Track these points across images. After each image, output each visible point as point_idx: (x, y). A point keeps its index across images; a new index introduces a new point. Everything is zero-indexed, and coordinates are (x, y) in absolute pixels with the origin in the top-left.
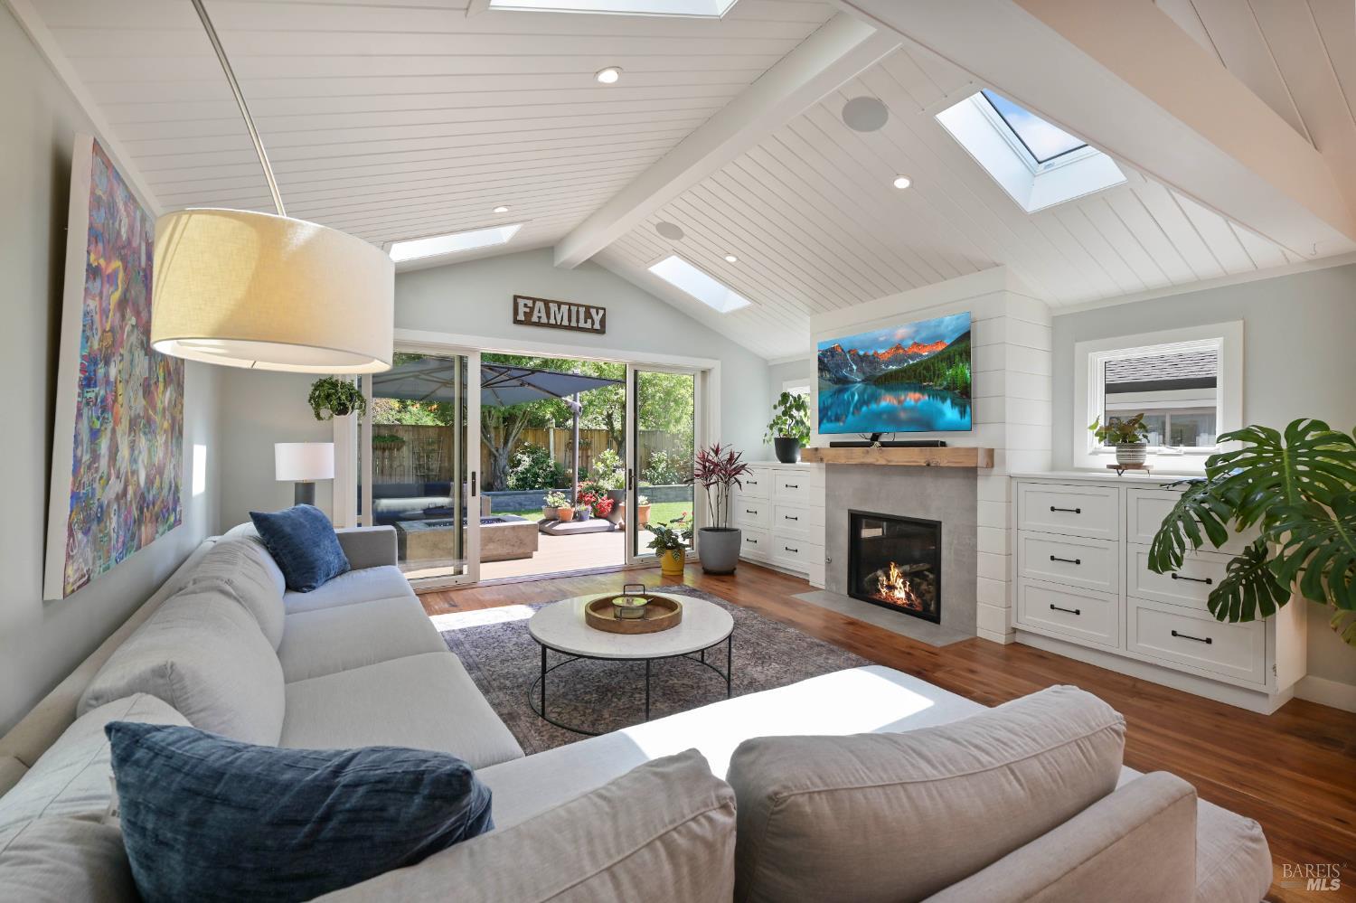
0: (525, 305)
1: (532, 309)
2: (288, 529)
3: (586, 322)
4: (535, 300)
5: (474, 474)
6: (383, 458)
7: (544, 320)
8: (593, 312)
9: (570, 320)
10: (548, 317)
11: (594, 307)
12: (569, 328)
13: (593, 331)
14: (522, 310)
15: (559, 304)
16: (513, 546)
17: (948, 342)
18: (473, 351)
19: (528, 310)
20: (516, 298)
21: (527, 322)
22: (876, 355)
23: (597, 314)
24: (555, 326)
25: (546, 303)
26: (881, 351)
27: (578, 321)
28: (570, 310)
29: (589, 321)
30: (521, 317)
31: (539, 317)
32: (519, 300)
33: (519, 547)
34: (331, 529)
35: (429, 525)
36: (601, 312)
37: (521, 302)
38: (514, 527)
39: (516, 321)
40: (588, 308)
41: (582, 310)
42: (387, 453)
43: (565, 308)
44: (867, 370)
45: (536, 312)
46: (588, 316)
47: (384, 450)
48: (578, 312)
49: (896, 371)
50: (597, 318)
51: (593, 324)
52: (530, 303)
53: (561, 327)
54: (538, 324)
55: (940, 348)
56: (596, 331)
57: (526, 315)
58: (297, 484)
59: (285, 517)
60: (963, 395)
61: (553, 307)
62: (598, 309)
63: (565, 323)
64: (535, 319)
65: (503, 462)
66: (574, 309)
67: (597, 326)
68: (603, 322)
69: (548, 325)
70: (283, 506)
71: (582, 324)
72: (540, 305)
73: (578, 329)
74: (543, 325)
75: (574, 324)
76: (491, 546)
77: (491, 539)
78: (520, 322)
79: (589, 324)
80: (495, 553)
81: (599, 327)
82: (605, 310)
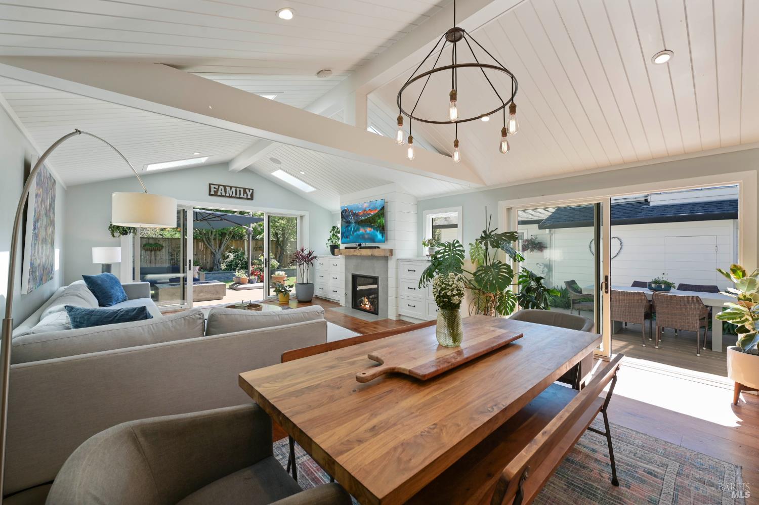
0: (214, 188)
1: (218, 190)
2: (99, 282)
3: (244, 195)
4: (219, 186)
5: (190, 261)
6: (151, 255)
7: (223, 194)
8: (247, 191)
9: (236, 194)
10: (226, 193)
11: (247, 189)
12: (236, 197)
13: (247, 199)
14: (213, 190)
15: (231, 187)
16: (213, 294)
17: (378, 209)
18: (190, 207)
19: (216, 190)
20: (210, 184)
21: (216, 195)
22: (358, 213)
23: (249, 191)
24: (229, 197)
25: (225, 187)
26: (360, 212)
27: (240, 195)
28: (236, 190)
29: (246, 195)
30: (212, 193)
31: (221, 193)
32: (211, 186)
33: (216, 294)
34: (119, 283)
35: (171, 285)
36: (251, 191)
37: (213, 187)
38: (213, 286)
39: (210, 195)
40: (245, 189)
41: (242, 190)
42: (153, 253)
43: (233, 189)
44: (356, 218)
45: (220, 190)
46: (245, 192)
47: (151, 251)
48: (240, 191)
49: (365, 220)
50: (249, 194)
52: (217, 187)
53: (232, 197)
54: (221, 196)
55: (376, 212)
56: (249, 199)
57: (215, 191)
58: (103, 265)
59: (98, 277)
60: (383, 229)
61: (228, 189)
62: (249, 189)
63: (234, 195)
64: (219, 194)
65: (218, 256)
66: (238, 189)
67: (249, 197)
68: (252, 195)
69: (225, 196)
70: (97, 273)
71: (242, 196)
72: (221, 187)
73: (240, 198)
74: (223, 196)
75: (238, 196)
76: (202, 294)
77: (202, 291)
78: (212, 195)
79: (245, 196)
80: (204, 297)
81: (250, 197)
82: (253, 190)
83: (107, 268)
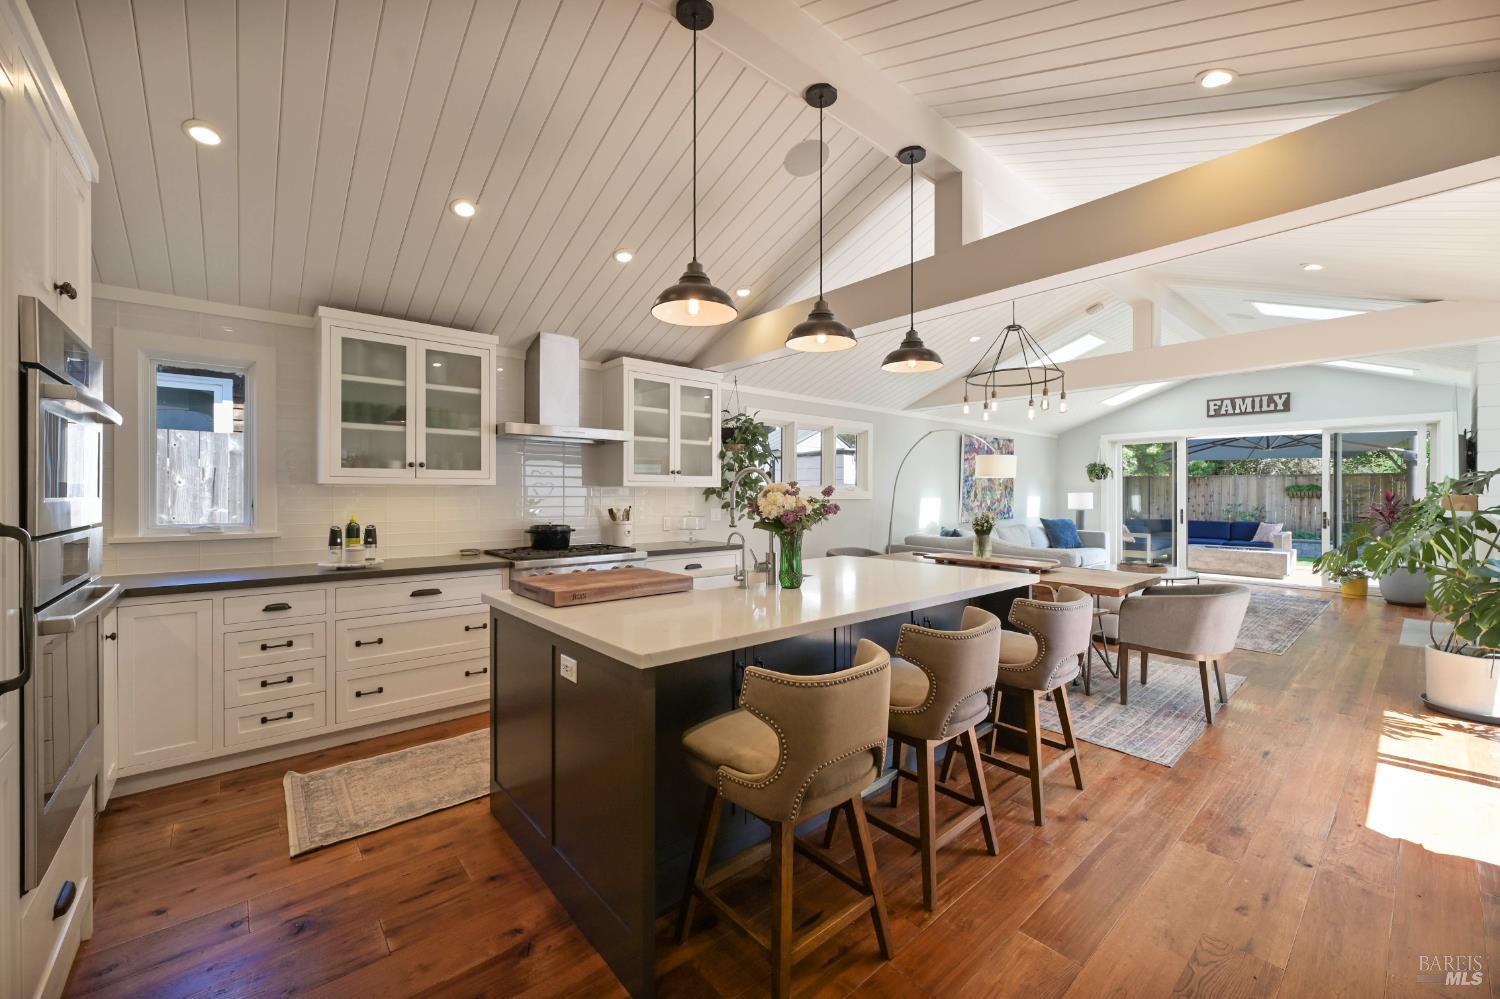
0: (1215, 405)
1: (1220, 407)
3: (1268, 406)
4: (1222, 400)
7: (1231, 411)
8: (1276, 398)
9: (1253, 407)
10: (1234, 408)
11: (1277, 394)
12: (1253, 413)
13: (1276, 411)
14: (1212, 408)
15: (1244, 399)
18: (1180, 438)
19: (1218, 407)
20: (1208, 401)
21: (1217, 414)
23: (1280, 398)
24: (1241, 414)
25: (1233, 401)
27: (1261, 406)
28: (1253, 402)
29: (1273, 405)
30: (1212, 413)
31: (1227, 411)
32: (1210, 402)
36: (1285, 396)
37: (1212, 404)
39: (1209, 416)
40: (1271, 397)
41: (1265, 399)
43: (1249, 401)
45: (1224, 408)
46: (1271, 401)
48: (1261, 401)
50: (1280, 403)
51: (1276, 405)
52: (1219, 403)
53: (1246, 413)
54: (1226, 415)
56: (1281, 411)
57: (1216, 411)
58: (1076, 511)
61: (1239, 402)
62: (1280, 396)
63: (1250, 410)
64: (1223, 412)
66: (1257, 400)
67: (1280, 407)
68: (1286, 403)
69: (1234, 414)
71: (1265, 408)
72: (1228, 402)
73: (1261, 412)
74: (1231, 415)
75: (1257, 409)
76: (1241, 565)
77: (1241, 561)
78: (1212, 416)
79: (1272, 407)
80: (1244, 570)
81: (1282, 408)
82: (1289, 394)
83: (1080, 514)
